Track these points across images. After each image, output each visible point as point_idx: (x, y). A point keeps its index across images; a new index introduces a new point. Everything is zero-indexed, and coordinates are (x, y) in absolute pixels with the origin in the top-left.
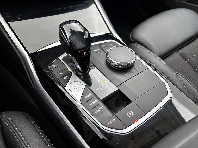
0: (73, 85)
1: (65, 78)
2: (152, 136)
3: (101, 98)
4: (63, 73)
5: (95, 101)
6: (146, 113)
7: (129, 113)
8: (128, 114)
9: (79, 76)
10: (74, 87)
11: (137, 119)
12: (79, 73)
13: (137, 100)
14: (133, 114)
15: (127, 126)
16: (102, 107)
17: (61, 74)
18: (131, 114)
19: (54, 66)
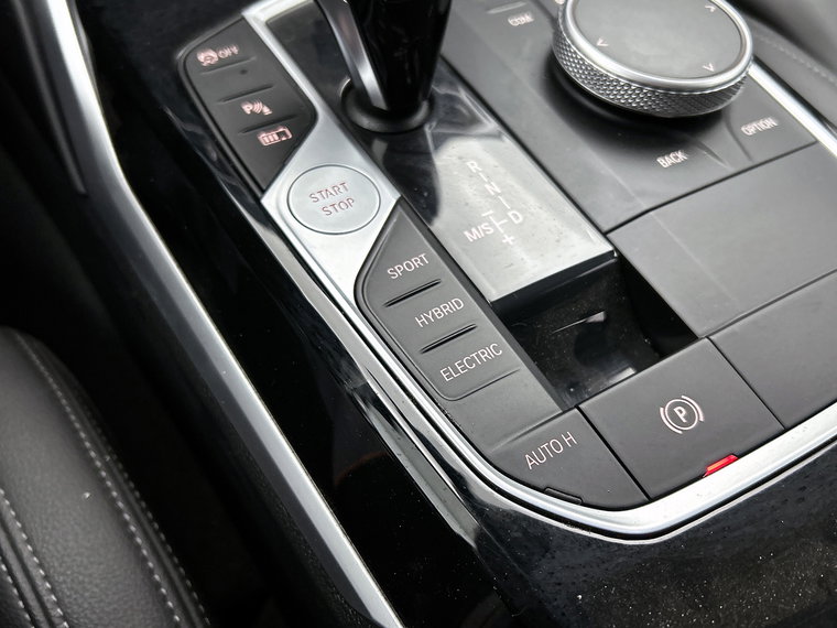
0: (314, 188)
1: (268, 138)
2: (820, 582)
3: (494, 294)
4: (259, 107)
5: (453, 306)
6: (788, 424)
7: (676, 410)
8: (663, 413)
9: (362, 139)
10: (322, 202)
11: (726, 451)
12: (366, 122)
13: (734, 334)
14: (700, 416)
15: (652, 492)
16: (495, 348)
17: (247, 108)
18: (691, 416)
19: (207, 57)
